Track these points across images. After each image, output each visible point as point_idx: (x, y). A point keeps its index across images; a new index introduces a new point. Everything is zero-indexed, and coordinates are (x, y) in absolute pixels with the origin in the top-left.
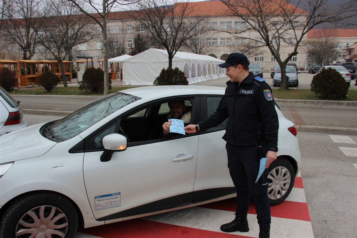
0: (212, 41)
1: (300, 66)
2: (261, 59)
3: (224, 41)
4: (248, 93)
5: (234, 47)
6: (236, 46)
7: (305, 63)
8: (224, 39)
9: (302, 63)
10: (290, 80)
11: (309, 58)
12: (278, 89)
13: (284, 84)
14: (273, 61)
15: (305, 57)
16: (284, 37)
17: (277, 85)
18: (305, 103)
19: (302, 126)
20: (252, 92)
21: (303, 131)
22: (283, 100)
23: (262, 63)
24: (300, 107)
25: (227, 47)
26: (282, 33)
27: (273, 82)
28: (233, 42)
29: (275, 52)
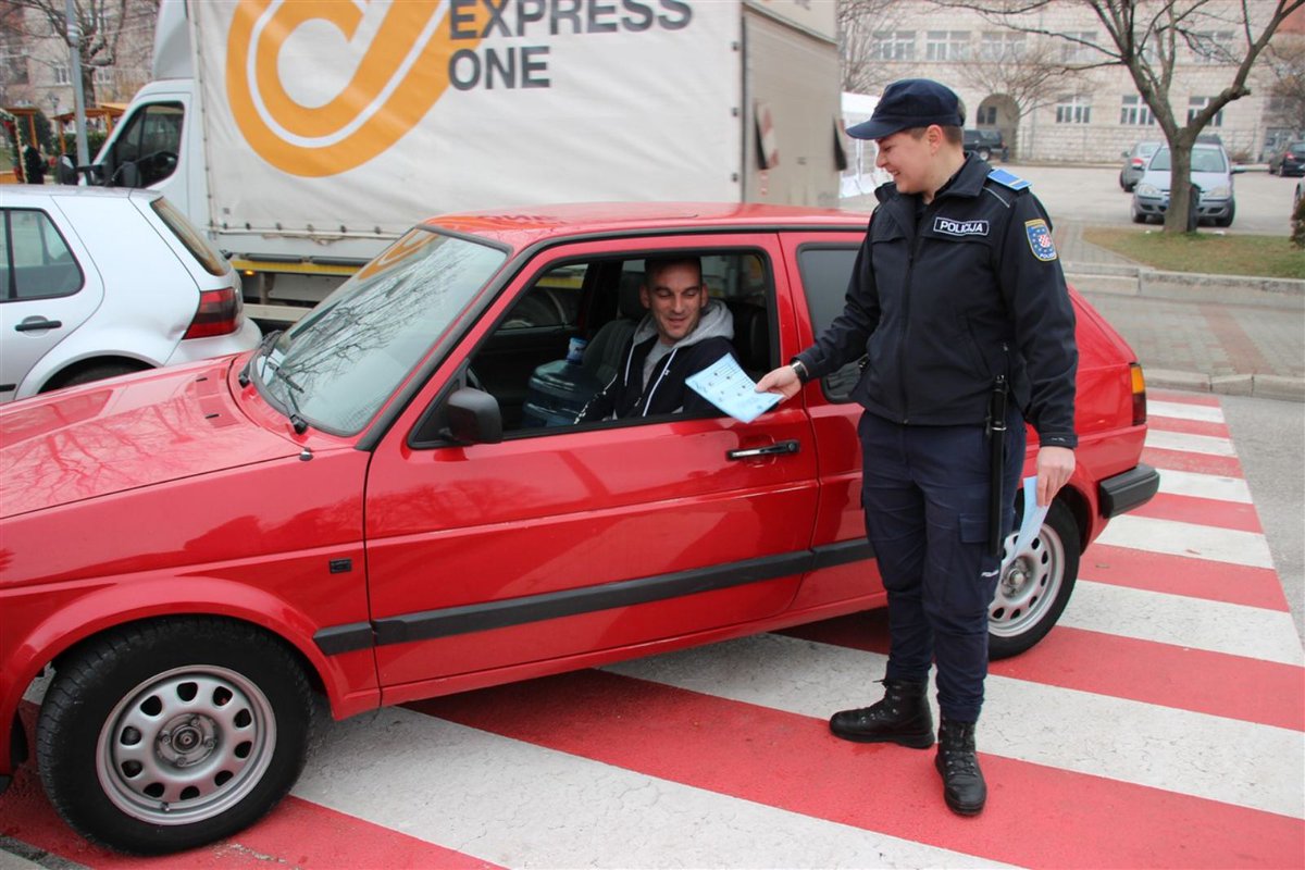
0: (893, 41)
1: (1236, 144)
2: (1082, 114)
3: (939, 45)
4: (963, 230)
5: (979, 65)
6: (988, 64)
7: (1255, 136)
8: (942, 34)
9: (1243, 133)
10: (1202, 196)
11: (1270, 113)
12: (1153, 233)
13: (1181, 216)
14: (1127, 125)
15: (1258, 108)
16: (1191, 30)
17: (1149, 217)
18: (1264, 289)
19: (1259, 378)
20: (980, 228)
21: (1264, 397)
22: (1179, 277)
23: (1085, 132)
24: (1242, 305)
25: (951, 66)
26: (1187, 13)
27: (1135, 206)
28: (977, 47)
29: (1154, 88)
